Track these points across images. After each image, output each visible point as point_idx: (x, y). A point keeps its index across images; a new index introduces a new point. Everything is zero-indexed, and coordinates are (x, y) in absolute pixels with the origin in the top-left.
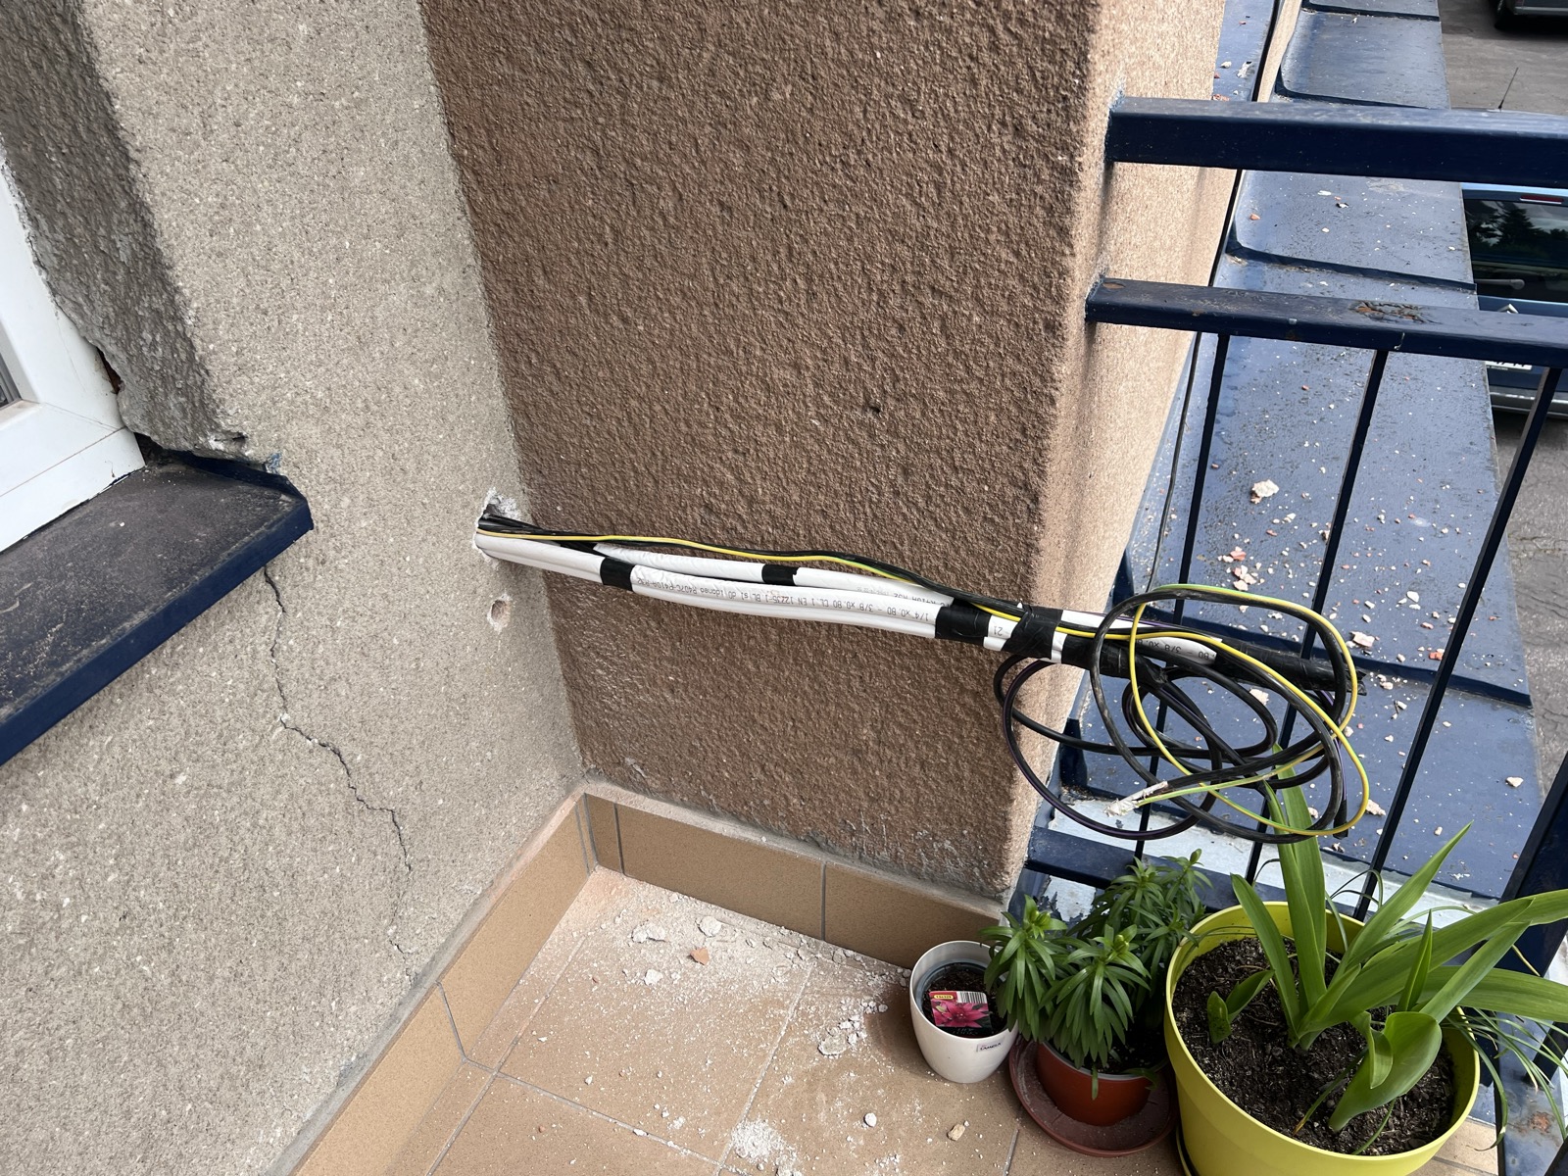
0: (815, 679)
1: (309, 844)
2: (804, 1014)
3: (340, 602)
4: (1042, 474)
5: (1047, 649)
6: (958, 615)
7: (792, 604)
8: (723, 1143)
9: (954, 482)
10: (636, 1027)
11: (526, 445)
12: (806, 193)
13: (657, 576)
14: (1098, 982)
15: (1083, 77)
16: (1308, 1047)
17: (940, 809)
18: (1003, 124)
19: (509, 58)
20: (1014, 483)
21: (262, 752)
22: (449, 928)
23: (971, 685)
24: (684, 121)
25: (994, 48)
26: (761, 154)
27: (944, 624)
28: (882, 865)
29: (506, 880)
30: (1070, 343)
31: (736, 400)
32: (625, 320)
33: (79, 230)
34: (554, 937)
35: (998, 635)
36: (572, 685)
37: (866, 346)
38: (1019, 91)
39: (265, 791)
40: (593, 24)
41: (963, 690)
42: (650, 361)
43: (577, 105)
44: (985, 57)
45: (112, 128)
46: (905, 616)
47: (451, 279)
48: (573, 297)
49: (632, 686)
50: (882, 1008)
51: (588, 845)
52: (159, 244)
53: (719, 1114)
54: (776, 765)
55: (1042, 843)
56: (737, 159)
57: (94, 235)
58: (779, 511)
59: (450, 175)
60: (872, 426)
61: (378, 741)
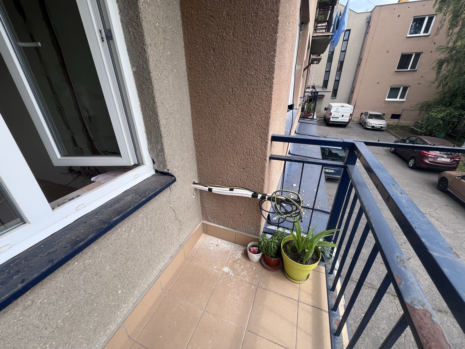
0: (235, 205)
1: (170, 223)
2: (232, 253)
3: (177, 191)
4: (264, 177)
5: (265, 198)
6: (254, 194)
7: (233, 193)
8: (222, 270)
9: (254, 178)
10: (209, 255)
11: (199, 173)
12: (236, 143)
13: (215, 190)
14: (272, 244)
15: (268, 132)
16: (300, 253)
17: (251, 223)
18: (259, 137)
19: (202, 128)
20: (261, 178)
21: (167, 210)
22: (185, 239)
23: (256, 205)
24: (222, 135)
25: (258, 129)
26: (231, 139)
27: (253, 196)
28: (243, 232)
29: (192, 233)
30: (267, 161)
31: (227, 168)
32: (213, 158)
33: (154, 145)
34: (197, 243)
35: (259, 197)
36: (202, 206)
37: (243, 161)
38: (261, 133)
39: (166, 215)
40: (212, 125)
41: (255, 206)
42: (216, 163)
43: (209, 133)
44: (257, 129)
45: (161, 135)
46: (248, 195)
47: (192, 153)
48: (207, 155)
49: (210, 206)
50: (243, 252)
51: (202, 230)
52: (164, 147)
53: (221, 266)
54: (229, 217)
55: (265, 229)
56: (228, 140)
57: (156, 146)
58: (231, 182)
59: (193, 140)
60: (244, 171)
61: (179, 211)
